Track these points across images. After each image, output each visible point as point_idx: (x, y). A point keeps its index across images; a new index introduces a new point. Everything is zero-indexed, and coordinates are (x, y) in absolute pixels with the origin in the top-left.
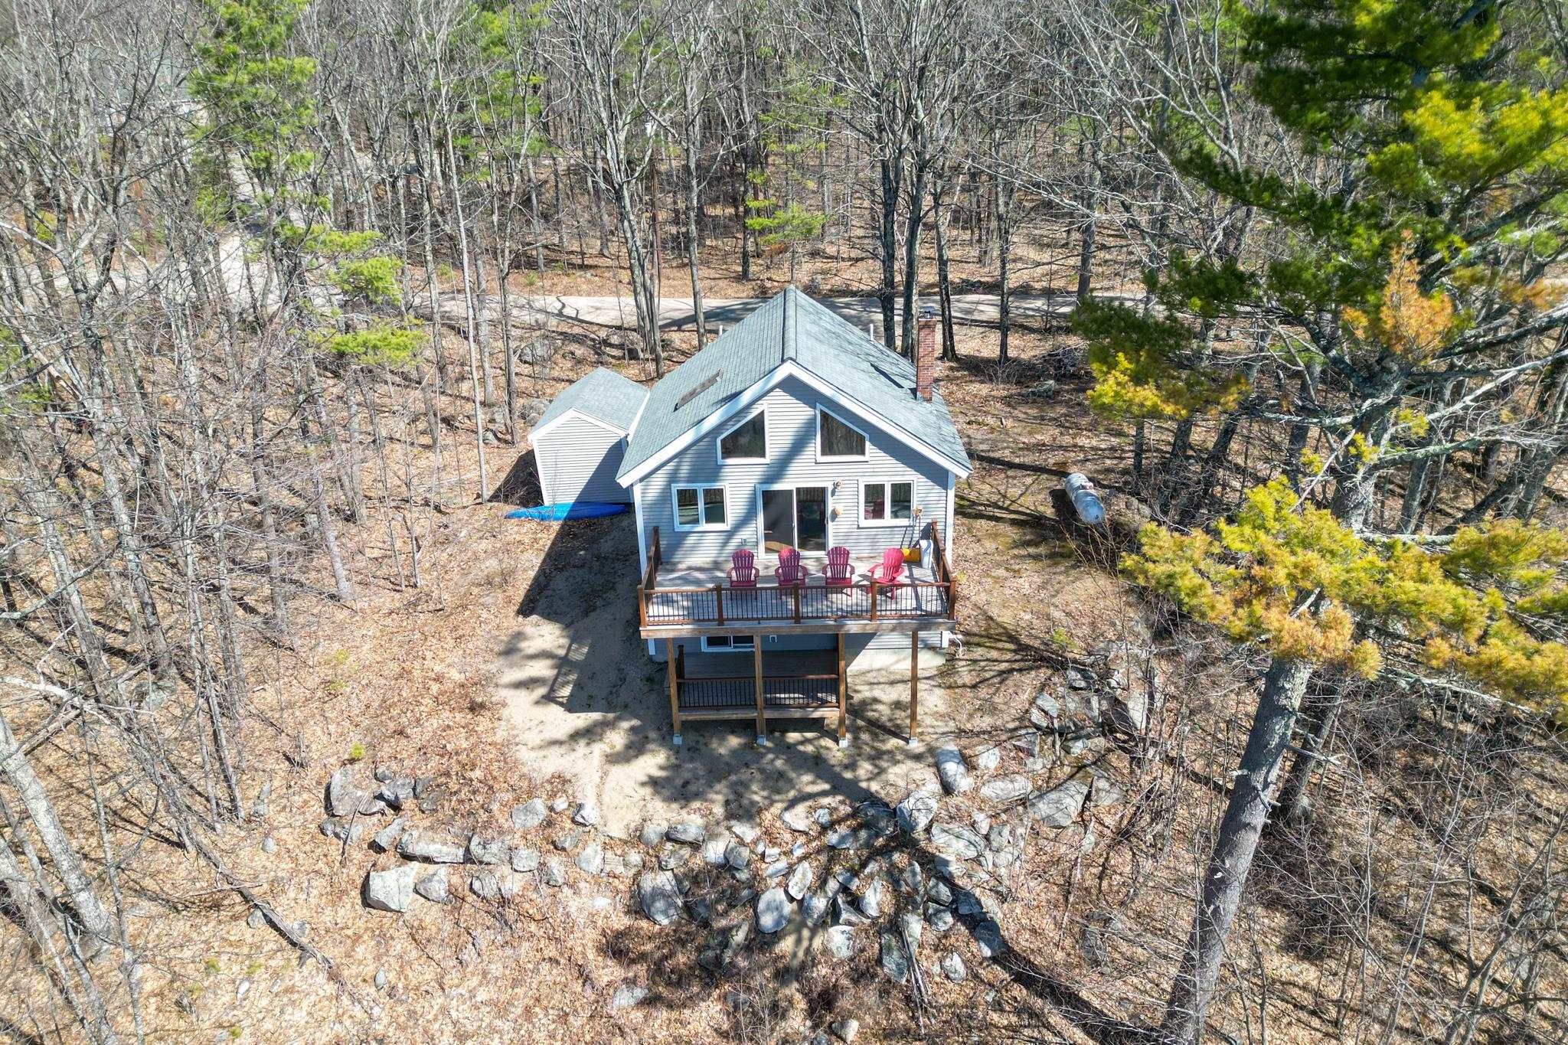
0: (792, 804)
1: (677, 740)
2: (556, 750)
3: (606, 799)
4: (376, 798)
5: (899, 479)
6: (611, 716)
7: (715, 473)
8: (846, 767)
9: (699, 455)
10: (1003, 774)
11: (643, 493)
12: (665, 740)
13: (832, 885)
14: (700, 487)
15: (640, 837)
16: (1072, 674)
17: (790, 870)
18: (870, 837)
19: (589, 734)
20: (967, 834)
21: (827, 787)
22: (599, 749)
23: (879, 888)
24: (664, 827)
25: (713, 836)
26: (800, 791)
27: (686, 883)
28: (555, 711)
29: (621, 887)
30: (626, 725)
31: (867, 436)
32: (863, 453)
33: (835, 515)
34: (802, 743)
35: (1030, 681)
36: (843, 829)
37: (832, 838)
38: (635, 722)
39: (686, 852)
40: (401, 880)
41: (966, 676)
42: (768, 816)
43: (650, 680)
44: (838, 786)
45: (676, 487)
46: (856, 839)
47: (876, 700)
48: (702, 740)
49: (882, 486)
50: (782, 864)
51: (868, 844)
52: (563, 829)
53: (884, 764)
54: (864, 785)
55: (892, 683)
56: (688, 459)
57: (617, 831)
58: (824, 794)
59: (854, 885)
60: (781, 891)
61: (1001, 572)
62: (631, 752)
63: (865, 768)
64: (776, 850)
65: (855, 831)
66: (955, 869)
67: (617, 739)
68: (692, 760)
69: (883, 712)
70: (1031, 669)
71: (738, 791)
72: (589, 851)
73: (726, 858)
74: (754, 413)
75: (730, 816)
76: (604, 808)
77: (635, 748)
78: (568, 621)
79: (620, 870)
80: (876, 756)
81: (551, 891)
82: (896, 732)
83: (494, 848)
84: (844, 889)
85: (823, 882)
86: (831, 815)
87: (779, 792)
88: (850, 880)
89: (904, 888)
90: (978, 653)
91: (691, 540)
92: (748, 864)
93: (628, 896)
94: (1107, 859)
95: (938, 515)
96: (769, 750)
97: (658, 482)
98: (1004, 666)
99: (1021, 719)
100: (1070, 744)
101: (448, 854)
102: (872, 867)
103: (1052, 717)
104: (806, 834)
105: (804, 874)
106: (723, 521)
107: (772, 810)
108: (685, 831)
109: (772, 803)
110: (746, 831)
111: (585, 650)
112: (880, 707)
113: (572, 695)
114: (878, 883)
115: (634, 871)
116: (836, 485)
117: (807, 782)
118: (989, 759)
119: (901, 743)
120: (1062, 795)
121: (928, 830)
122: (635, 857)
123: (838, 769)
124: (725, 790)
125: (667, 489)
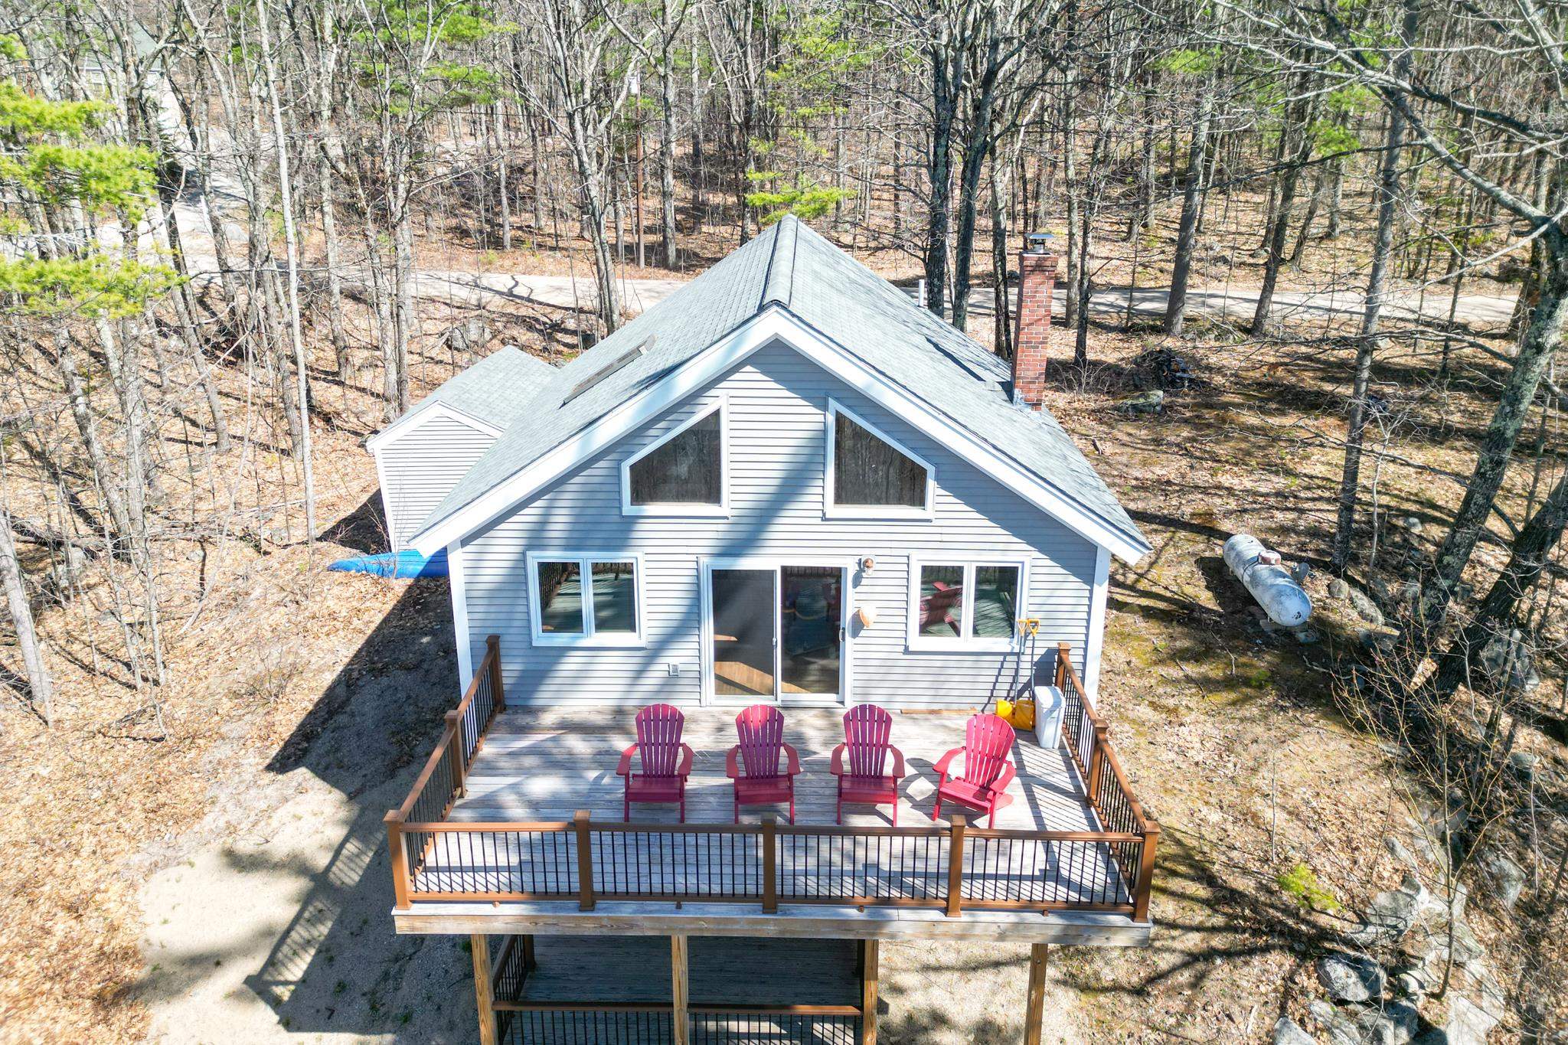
5: (996, 559)
9: (590, 493)
14: (587, 559)
16: (1336, 969)
31: (931, 470)
32: (919, 500)
45: (537, 558)
49: (960, 570)
56: (564, 501)
70: (1252, 951)
95: (1069, 635)
97: (505, 546)
125: (522, 560)
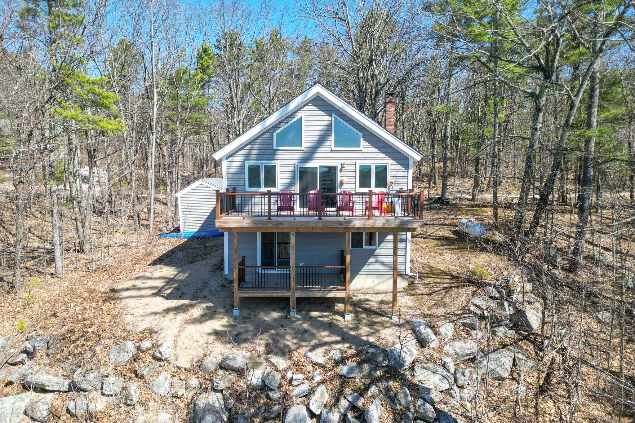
0: (313, 348)
1: (236, 312)
2: (153, 317)
3: (180, 343)
4: (22, 352)
5: (381, 162)
6: (194, 302)
7: (272, 155)
8: (351, 329)
9: (263, 143)
10: (456, 337)
11: (229, 167)
12: (228, 311)
13: (344, 403)
15: (200, 366)
16: (490, 289)
17: (312, 391)
18: (371, 370)
19: (177, 310)
20: (441, 370)
21: (338, 338)
22: (181, 317)
24: (219, 358)
25: (256, 365)
26: (319, 340)
27: (232, 401)
28: (159, 299)
29: (182, 405)
30: (204, 305)
31: (361, 134)
32: (358, 145)
33: (342, 184)
34: (320, 317)
36: (350, 363)
37: (343, 369)
38: (212, 305)
39: (233, 377)
42: (296, 355)
43: (223, 286)
44: (345, 338)
45: (248, 164)
46: (361, 370)
47: (368, 300)
48: (253, 314)
49: (370, 167)
50: (305, 387)
51: (369, 375)
52: (144, 362)
53: (377, 328)
54: (365, 338)
55: (376, 294)
57: (184, 363)
58: (337, 342)
59: (360, 403)
60: (304, 408)
62: (204, 318)
63: (364, 330)
64: (301, 376)
65: (360, 364)
66: (435, 396)
67: (196, 312)
68: (244, 323)
69: (374, 305)
71: (276, 338)
72: (161, 378)
73: (263, 381)
74: (296, 118)
75: (268, 352)
76: (178, 349)
77: (209, 315)
78: (180, 265)
79: (180, 392)
80: (371, 324)
82: (382, 314)
83: (91, 376)
85: (338, 400)
86: (342, 353)
87: (305, 340)
88: (357, 399)
90: (427, 280)
91: (255, 198)
92: (280, 386)
93: (185, 412)
94: (537, 404)
95: (402, 186)
96: (299, 319)
98: (445, 285)
99: (464, 309)
100: (496, 329)
101: (57, 384)
102: (373, 389)
103: (483, 309)
104: (323, 366)
105: (322, 395)
106: (275, 186)
107: (299, 351)
108: (234, 359)
109: (299, 347)
110: (281, 362)
111: (186, 275)
112: (370, 303)
113: (171, 293)
114: (377, 402)
115: (192, 393)
116: (343, 165)
117: (325, 336)
118: (447, 329)
119: (387, 319)
120: (499, 355)
121: (412, 369)
122: (194, 382)
123: (345, 330)
124: (267, 338)
125: (243, 164)
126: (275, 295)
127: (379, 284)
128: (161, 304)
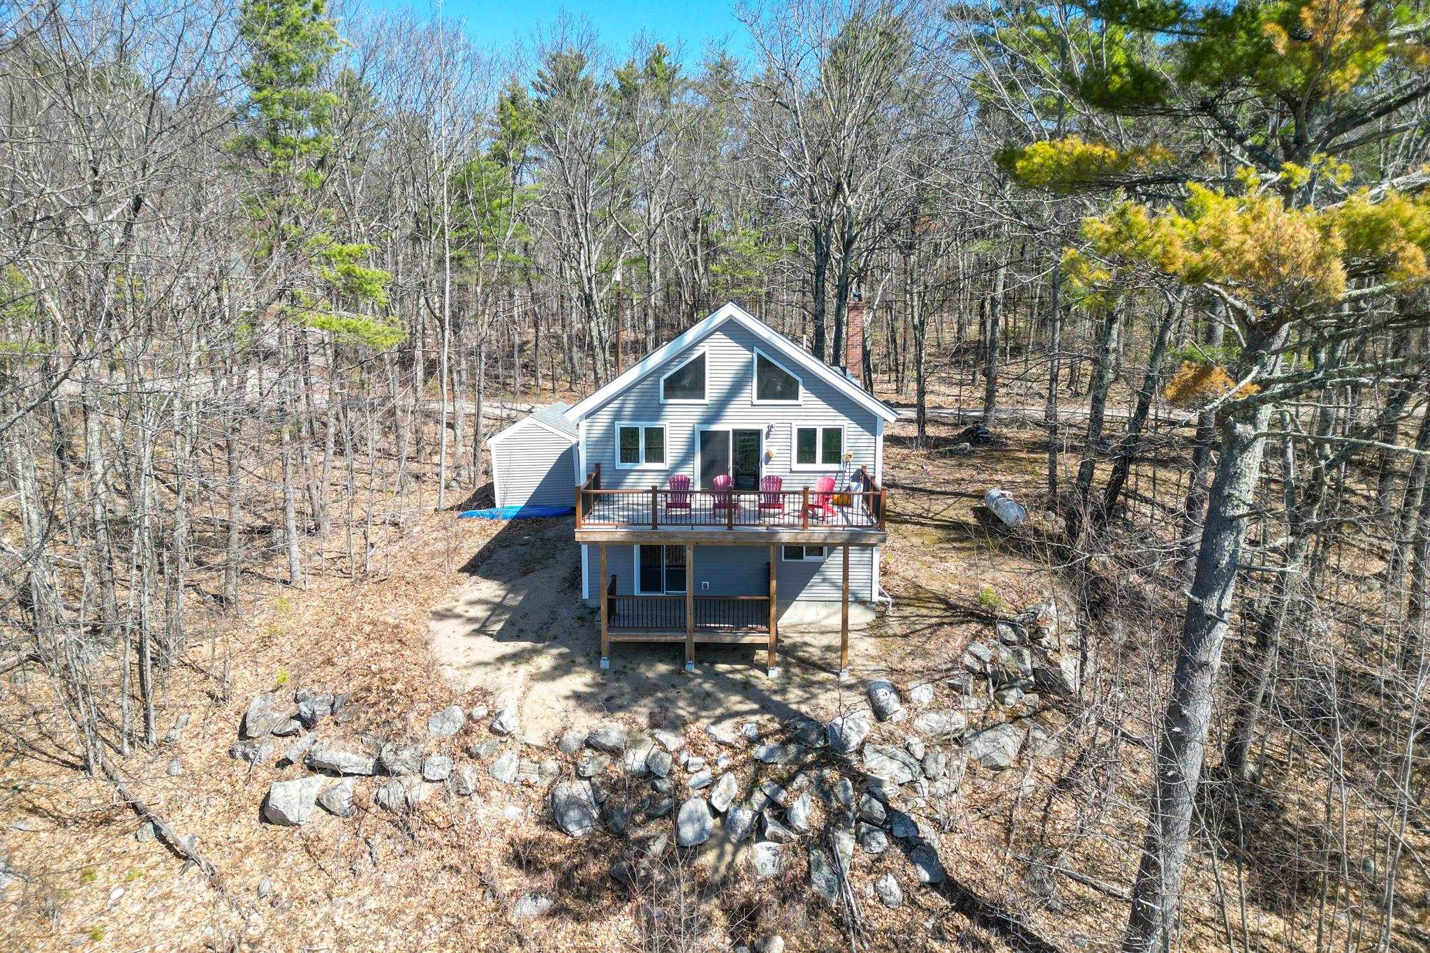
0: (719, 720)
1: (605, 664)
2: (482, 670)
3: (526, 710)
4: (292, 718)
5: (830, 424)
6: (540, 645)
7: (657, 412)
8: (775, 692)
9: (643, 393)
10: (936, 707)
11: (589, 430)
12: (592, 663)
13: (759, 798)
14: (642, 426)
15: (558, 744)
16: (1002, 628)
17: (715, 780)
18: (799, 752)
19: (517, 658)
20: (901, 754)
21: (755, 706)
22: (524, 670)
23: (809, 803)
24: (585, 733)
25: (636, 743)
26: (727, 709)
27: (604, 792)
28: (485, 640)
29: (535, 796)
30: (555, 651)
31: (801, 381)
32: (796, 398)
33: (768, 457)
34: (731, 672)
35: (961, 634)
36: (771, 743)
37: (760, 751)
38: (565, 650)
39: (606, 760)
40: (304, 791)
41: (895, 627)
42: (693, 729)
43: (581, 618)
44: (766, 706)
45: (619, 425)
46: (786, 753)
47: (806, 644)
48: (630, 666)
49: (814, 431)
50: (706, 775)
51: (797, 759)
52: (479, 736)
53: (815, 691)
54: (794, 707)
55: (822, 633)
56: (633, 396)
57: (535, 738)
58: (753, 712)
59: (782, 797)
60: (704, 803)
61: (929, 558)
62: (557, 672)
63: (794, 694)
64: (700, 760)
65: (784, 744)
66: (889, 790)
67: (545, 662)
68: (618, 680)
69: (815, 653)
70: (962, 622)
71: (665, 705)
72: (504, 759)
73: (647, 766)
74: (696, 355)
75: (654, 725)
76: (524, 718)
77: (563, 668)
78: (507, 578)
79: (534, 778)
80: (806, 685)
81: (461, 800)
82: (827, 668)
83: (406, 754)
84: (771, 803)
85: (749, 794)
86: (759, 729)
87: (706, 708)
88: (777, 792)
89: (835, 804)
90: (908, 611)
91: (631, 479)
92: (671, 773)
93: (541, 805)
94: (1048, 805)
95: (868, 461)
96: (697, 676)
97: (604, 418)
98: (934, 621)
99: (954, 661)
100: (1005, 693)
101: (357, 764)
102: (801, 780)
103: (984, 662)
104: (731, 747)
105: (729, 785)
106: (662, 461)
107: (698, 724)
108: (606, 734)
109: (697, 718)
110: (672, 740)
111: (521, 598)
112: (810, 649)
113: (502, 629)
114: (806, 797)
115: (549, 780)
116: (770, 428)
117: (735, 702)
118: (922, 693)
119: (832, 676)
120: (999, 734)
121: (860, 752)
122: (551, 765)
123: (767, 693)
124: (651, 705)
125: (613, 426)
126: (663, 639)
127: (828, 616)
128: (490, 648)
